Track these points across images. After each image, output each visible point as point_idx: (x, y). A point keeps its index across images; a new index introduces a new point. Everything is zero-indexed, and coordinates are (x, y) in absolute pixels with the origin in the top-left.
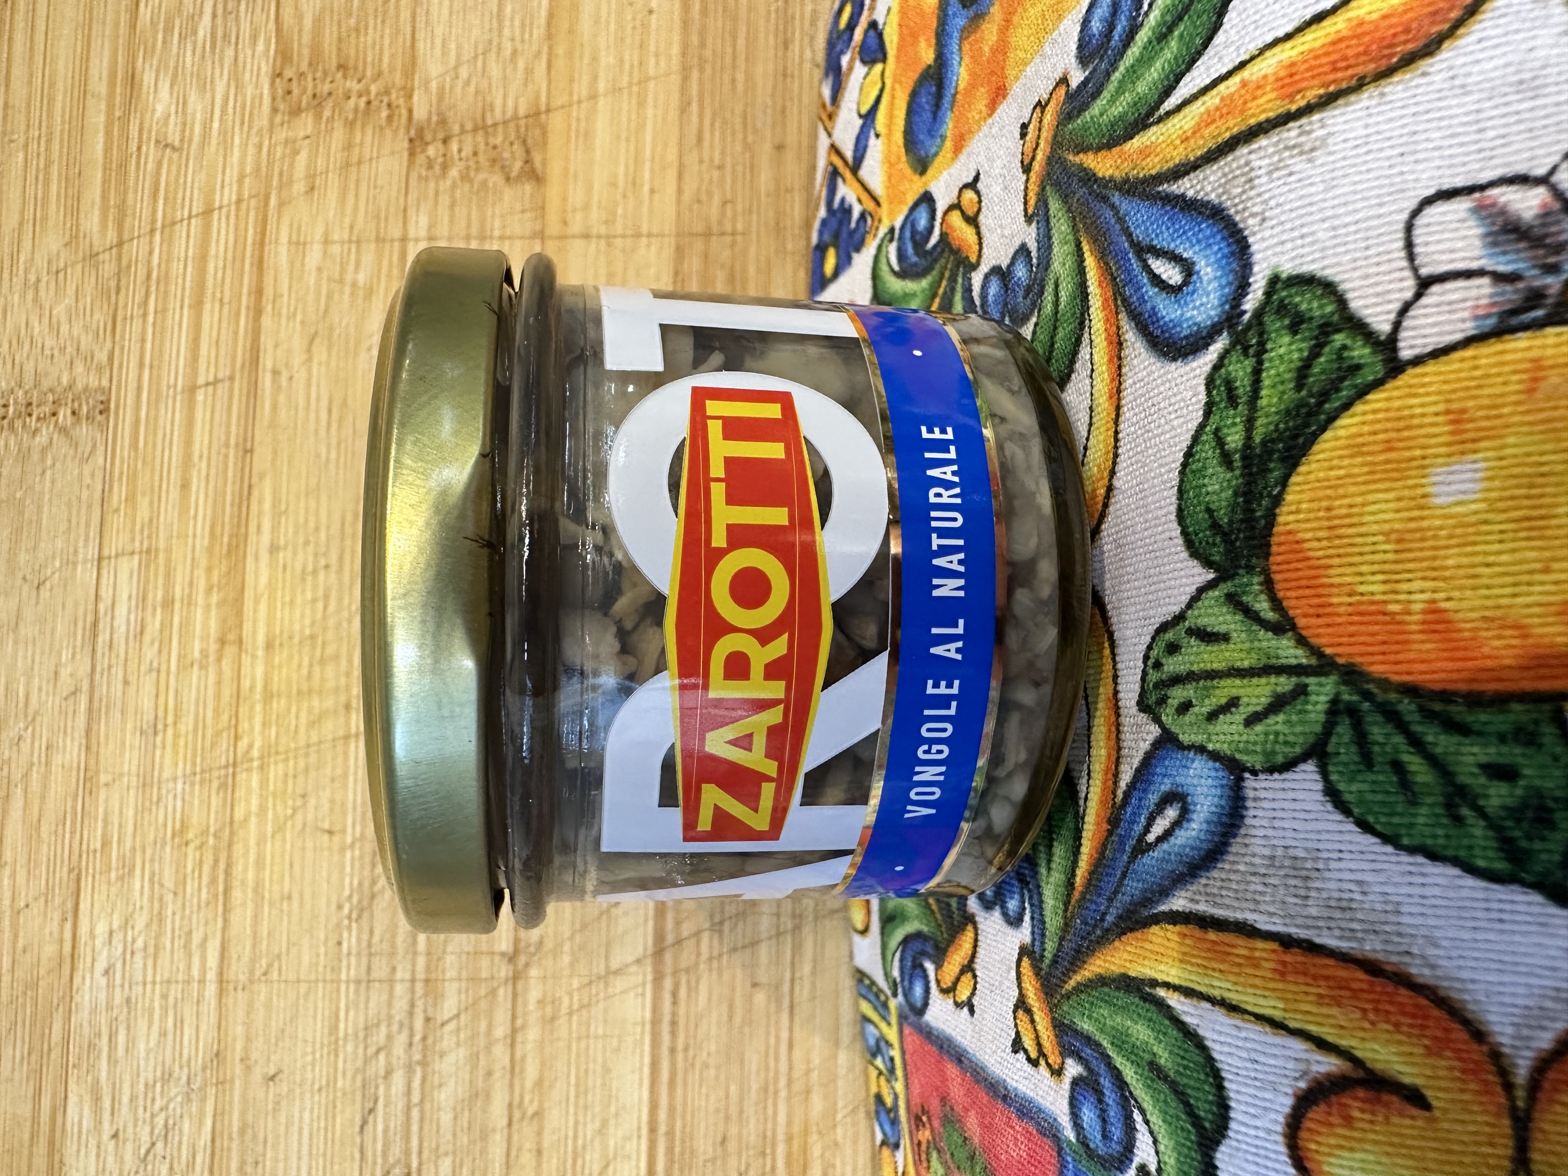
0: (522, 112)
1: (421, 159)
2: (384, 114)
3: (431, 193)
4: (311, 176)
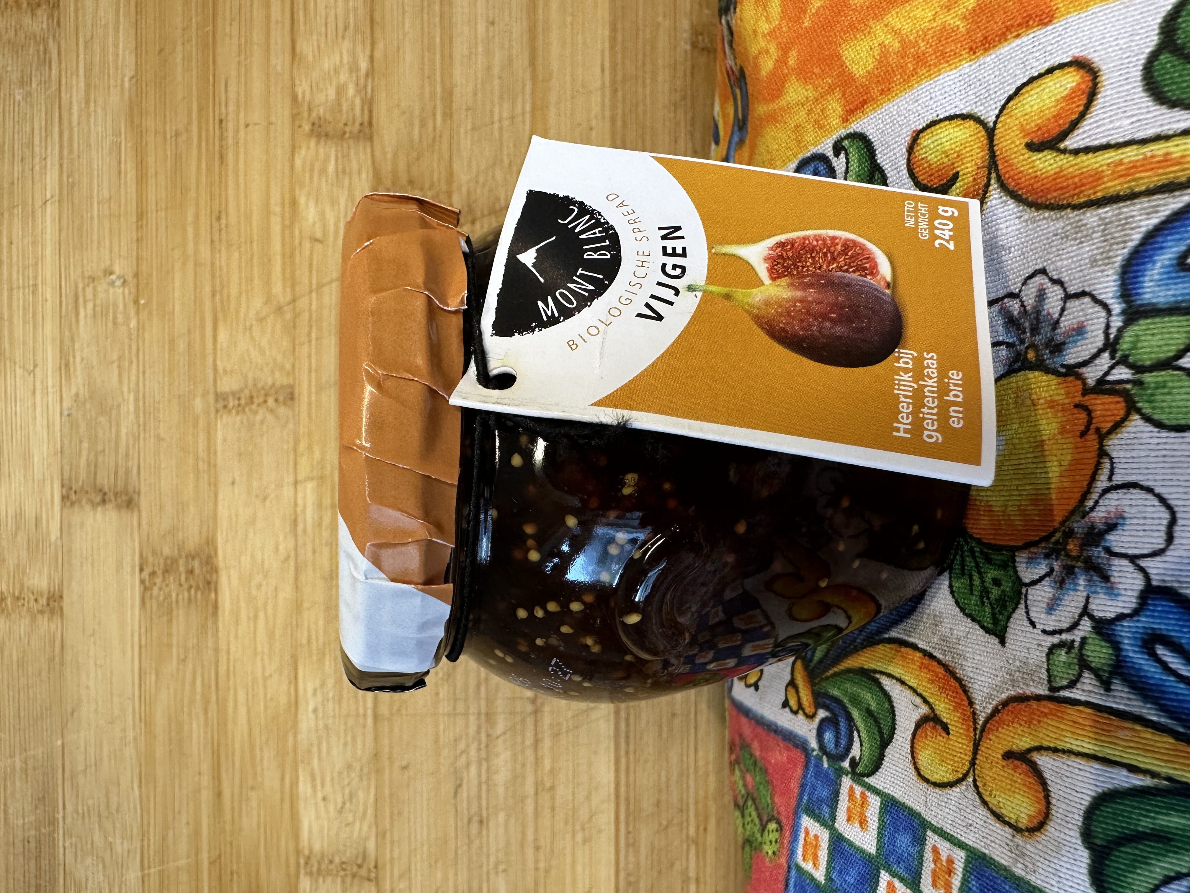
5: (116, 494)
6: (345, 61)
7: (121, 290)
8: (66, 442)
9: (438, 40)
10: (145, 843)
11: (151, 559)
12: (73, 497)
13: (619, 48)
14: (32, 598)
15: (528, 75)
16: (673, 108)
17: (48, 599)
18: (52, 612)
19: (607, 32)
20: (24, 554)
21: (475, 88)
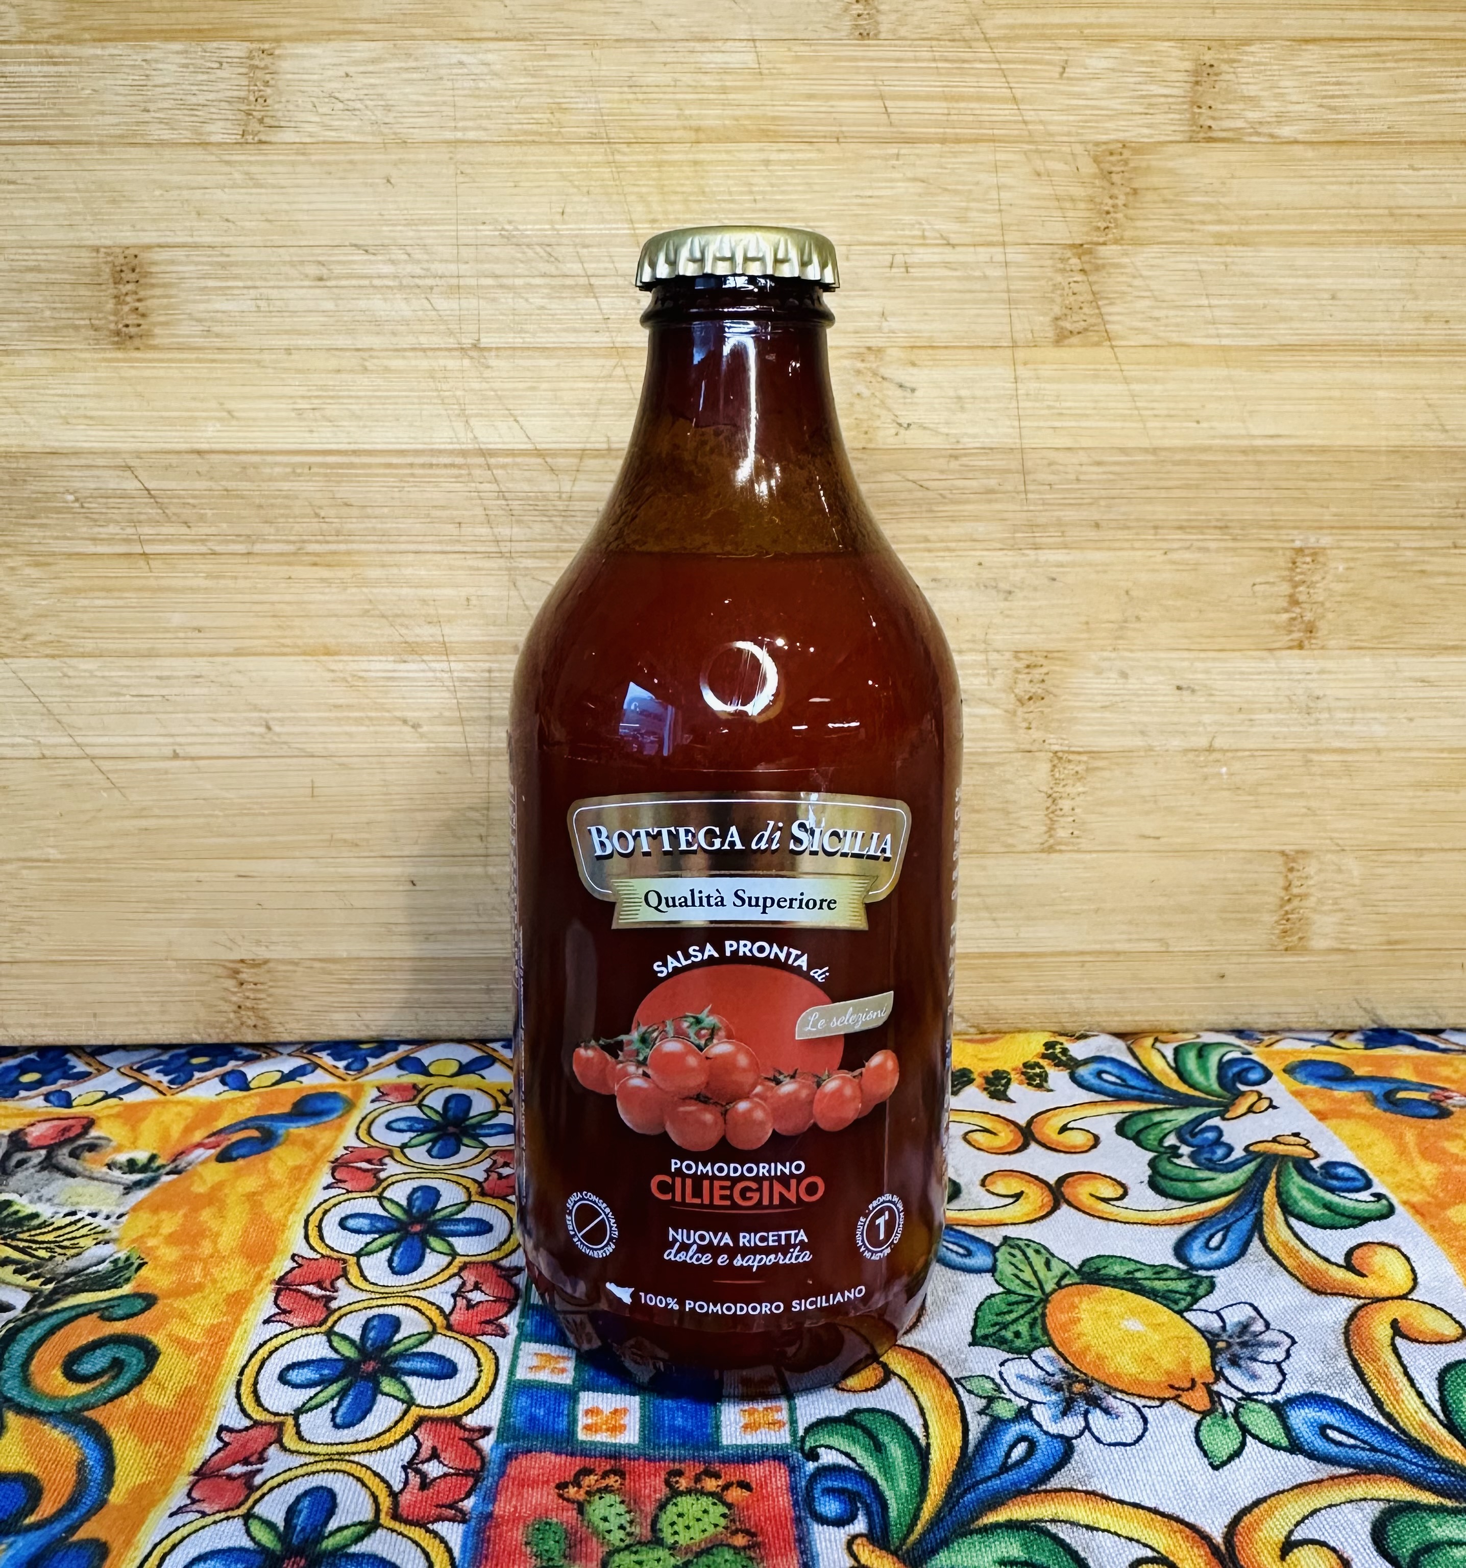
6: (1293, 107)
9: (1315, 227)
13: (1301, 457)
15: (1268, 342)
16: (1222, 524)
19: (1318, 442)
21: (1253, 275)
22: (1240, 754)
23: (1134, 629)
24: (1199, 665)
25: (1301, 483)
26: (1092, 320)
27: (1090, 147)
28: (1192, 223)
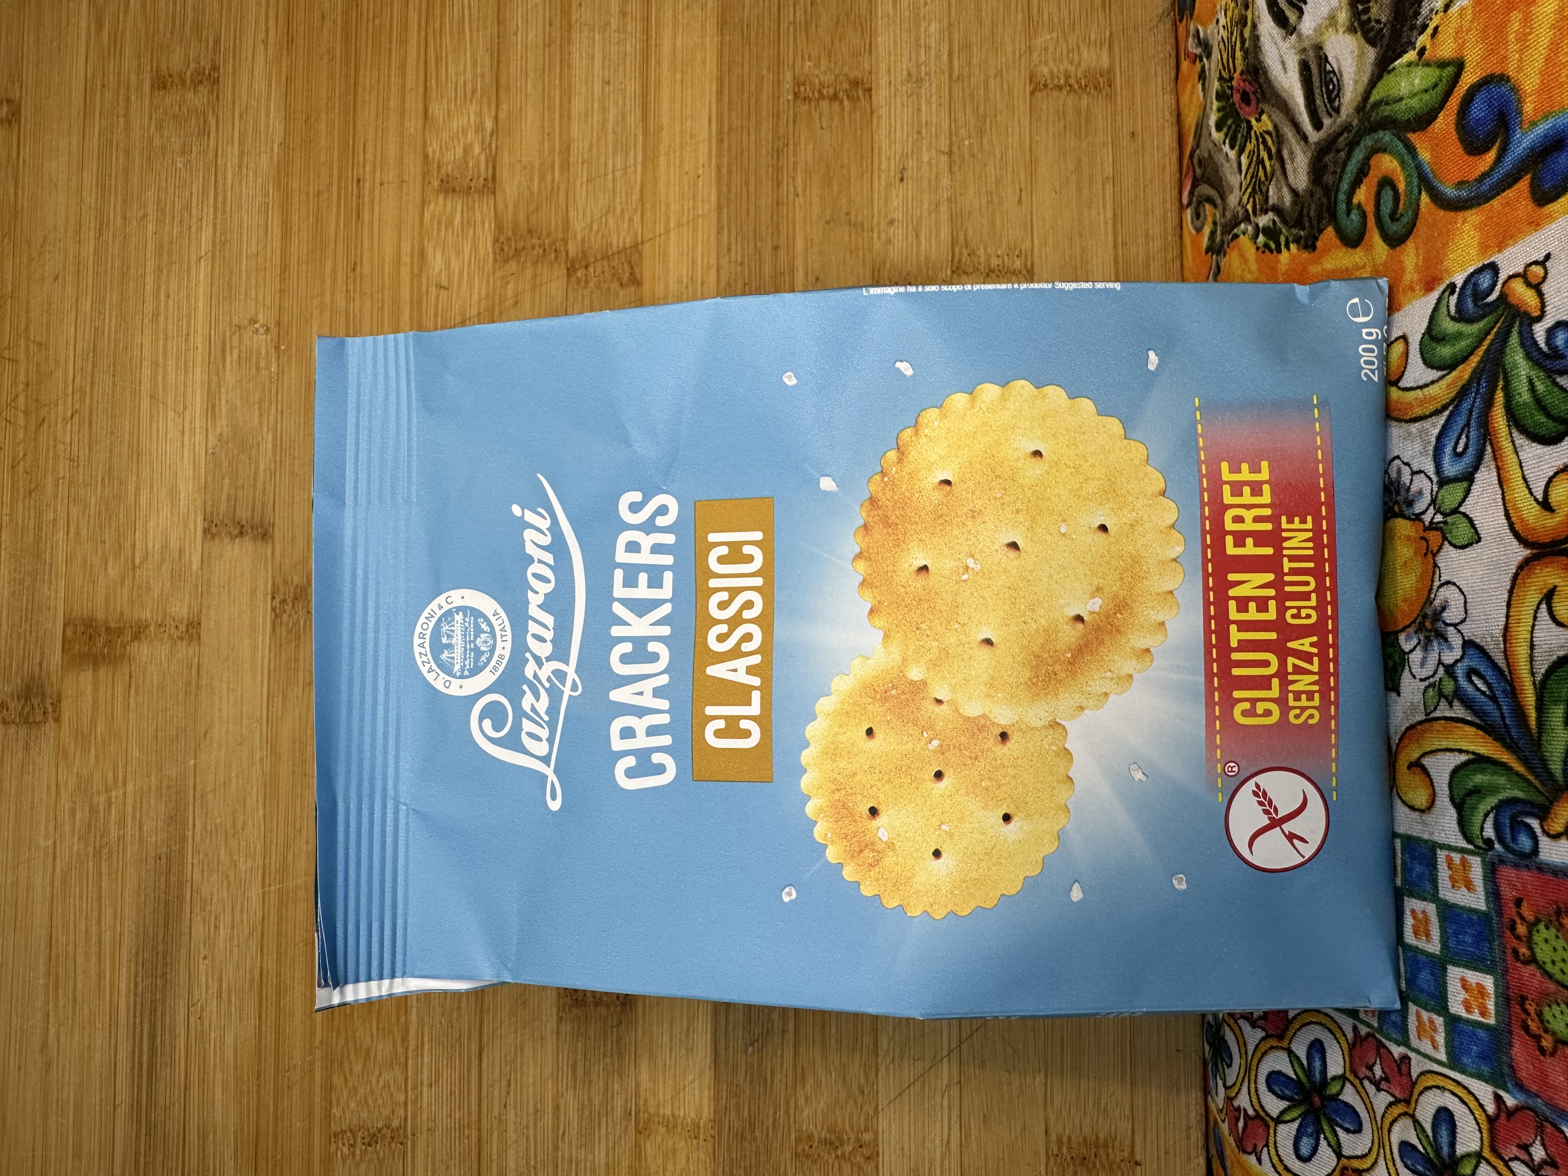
0: (627, 246)
1: (574, 279)
2: (553, 256)
3: (580, 298)
4: (516, 295)
5: (252, 527)
6: (472, 121)
7: (264, 337)
8: (209, 478)
9: (557, 100)
10: (267, 861)
11: (282, 589)
12: (214, 530)
13: (726, 100)
14: (173, 625)
15: (640, 129)
16: (775, 155)
17: (187, 626)
18: (191, 638)
19: (714, 88)
20: (168, 584)
21: (591, 142)
22: (953, 130)
23: (856, 216)
24: (883, 166)
25: (746, 96)
26: (623, 259)
27: (497, 265)
28: (552, 189)
